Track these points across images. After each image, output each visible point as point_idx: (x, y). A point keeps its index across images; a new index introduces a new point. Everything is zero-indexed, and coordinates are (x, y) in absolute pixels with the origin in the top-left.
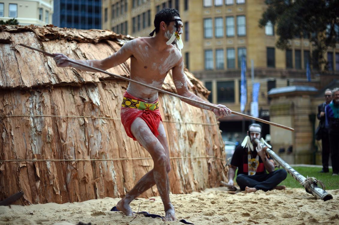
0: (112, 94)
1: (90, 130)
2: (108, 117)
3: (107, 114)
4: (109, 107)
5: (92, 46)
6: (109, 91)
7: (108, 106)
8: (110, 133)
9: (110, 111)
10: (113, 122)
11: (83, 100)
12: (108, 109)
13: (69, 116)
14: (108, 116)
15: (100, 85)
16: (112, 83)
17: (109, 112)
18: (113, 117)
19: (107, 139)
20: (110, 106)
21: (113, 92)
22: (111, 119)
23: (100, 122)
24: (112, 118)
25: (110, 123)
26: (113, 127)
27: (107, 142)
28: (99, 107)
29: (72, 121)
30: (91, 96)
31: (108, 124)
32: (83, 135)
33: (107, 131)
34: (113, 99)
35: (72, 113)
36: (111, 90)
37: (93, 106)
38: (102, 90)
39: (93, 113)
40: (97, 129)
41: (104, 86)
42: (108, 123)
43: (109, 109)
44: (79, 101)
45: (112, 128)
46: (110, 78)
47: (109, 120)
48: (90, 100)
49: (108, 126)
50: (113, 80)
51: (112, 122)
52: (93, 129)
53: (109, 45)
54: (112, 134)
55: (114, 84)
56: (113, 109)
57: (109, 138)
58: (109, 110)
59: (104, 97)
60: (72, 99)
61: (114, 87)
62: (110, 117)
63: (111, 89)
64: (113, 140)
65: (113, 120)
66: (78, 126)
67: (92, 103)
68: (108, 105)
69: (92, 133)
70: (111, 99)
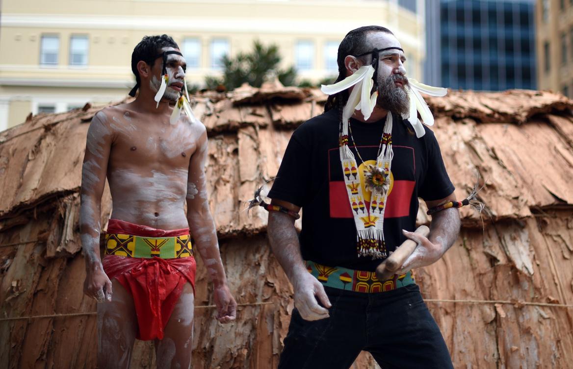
0: (563, 245)
1: (510, 333)
2: (553, 302)
3: (551, 294)
4: (556, 278)
5: (512, 130)
6: (555, 238)
7: (553, 276)
8: (558, 341)
9: (559, 287)
10: (567, 314)
11: (493, 260)
12: (553, 282)
13: (459, 299)
14: (552, 299)
15: (533, 225)
16: (562, 220)
17: (557, 289)
18: (565, 304)
19: (552, 357)
20: (559, 276)
21: (564, 241)
22: (560, 308)
23: (533, 315)
24: (562, 305)
25: (558, 316)
26: (565, 326)
27: (553, 364)
28: (530, 278)
29: (465, 313)
30: (512, 250)
31: (554, 320)
32: (492, 348)
33: (552, 337)
34: (564, 258)
35: (465, 293)
36: (559, 236)
37: (516, 276)
38: (538, 236)
39: (515, 293)
40: (526, 332)
41: (542, 225)
42: (554, 318)
43: (557, 281)
44: (483, 264)
45: (563, 329)
46: (557, 205)
47: (557, 309)
48: (509, 260)
49: (554, 324)
50: (565, 210)
51: (562, 314)
52: (517, 331)
53: (553, 126)
54: (565, 344)
55: (567, 220)
56: (565, 283)
57: (558, 356)
58: (556, 284)
59: (543, 252)
60: (466, 259)
61: (568, 228)
62: (557, 302)
63: (559, 233)
64: (567, 360)
65: (566, 308)
66: (481, 325)
67: (513, 268)
68: (554, 272)
69: (514, 342)
70: (560, 256)
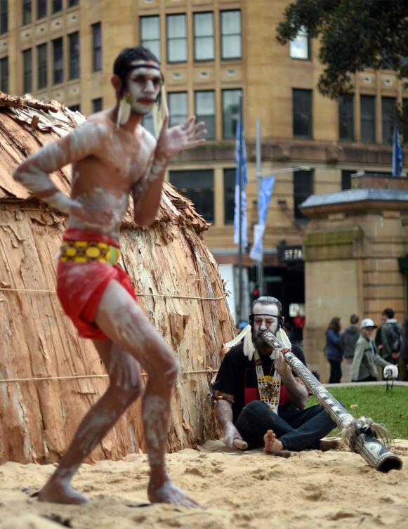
0: (12, 235)
2: (6, 287)
3: (4, 280)
4: (7, 265)
6: (5, 229)
7: (5, 263)
8: (11, 322)
9: (10, 273)
10: (18, 297)
12: (5, 268)
14: (5, 284)
16: (10, 212)
17: (8, 274)
18: (15, 288)
19: (6, 335)
20: (10, 264)
21: (13, 232)
22: (12, 292)
24: (13, 289)
25: (9, 298)
26: (16, 308)
27: (7, 341)
31: (6, 302)
33: (6, 318)
34: (14, 247)
36: (9, 227)
42: (7, 300)
43: (8, 268)
45: (15, 310)
46: (7, 199)
47: (9, 293)
49: (7, 306)
50: (13, 204)
51: (13, 298)
54: (16, 323)
55: (15, 212)
56: (15, 269)
57: (11, 334)
58: (7, 270)
61: (16, 220)
62: (9, 287)
63: (9, 224)
64: (18, 338)
65: (16, 292)
68: (5, 259)
70: (10, 246)
